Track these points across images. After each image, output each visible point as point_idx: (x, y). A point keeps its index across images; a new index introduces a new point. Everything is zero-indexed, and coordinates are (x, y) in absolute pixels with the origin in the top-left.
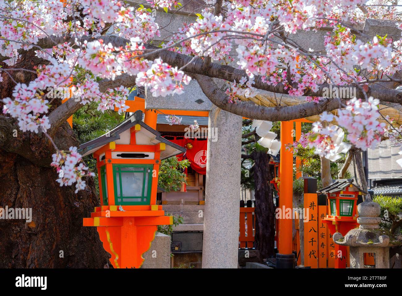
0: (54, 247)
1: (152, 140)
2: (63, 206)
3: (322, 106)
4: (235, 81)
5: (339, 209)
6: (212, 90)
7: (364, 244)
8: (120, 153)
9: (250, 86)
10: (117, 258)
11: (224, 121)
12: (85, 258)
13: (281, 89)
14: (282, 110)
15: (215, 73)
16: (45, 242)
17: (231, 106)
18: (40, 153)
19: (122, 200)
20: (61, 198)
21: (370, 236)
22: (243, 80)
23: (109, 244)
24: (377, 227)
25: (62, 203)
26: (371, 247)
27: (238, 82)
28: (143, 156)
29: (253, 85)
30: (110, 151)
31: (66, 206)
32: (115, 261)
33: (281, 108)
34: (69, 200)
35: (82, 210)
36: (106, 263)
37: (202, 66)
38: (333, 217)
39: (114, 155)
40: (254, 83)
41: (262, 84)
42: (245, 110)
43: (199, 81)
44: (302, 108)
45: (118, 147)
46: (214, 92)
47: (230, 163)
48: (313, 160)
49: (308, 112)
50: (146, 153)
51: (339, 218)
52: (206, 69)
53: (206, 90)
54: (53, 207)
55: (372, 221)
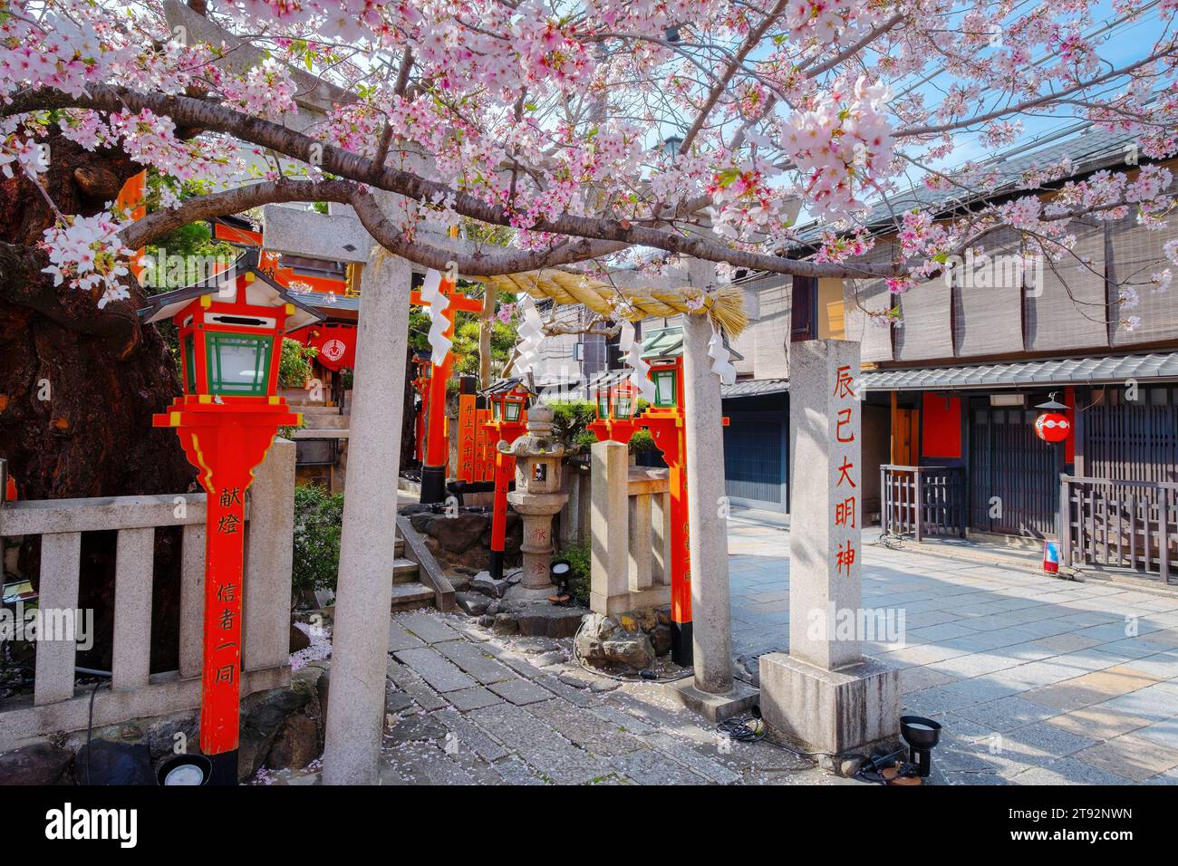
0: (102, 457)
1: (272, 299)
2: (118, 395)
3: (541, 258)
4: (424, 199)
5: (503, 412)
6: (377, 220)
7: (535, 453)
8: (219, 316)
9: (448, 206)
10: (210, 474)
11: (386, 279)
12: (157, 474)
13: (497, 216)
14: (483, 260)
15: (390, 183)
16: (85, 451)
17: (407, 248)
18: (77, 308)
19: (220, 388)
20: (116, 384)
21: (542, 444)
22: (437, 197)
23: (196, 454)
24: (549, 434)
25: (117, 391)
26: (544, 457)
27: (429, 200)
28: (258, 322)
29: (453, 207)
30: (202, 310)
31: (124, 395)
32: (207, 479)
33: (482, 256)
34: (130, 388)
35: (153, 403)
36: (191, 481)
37: (369, 169)
38: (497, 422)
39: (209, 318)
40: (455, 203)
41: (467, 207)
42: (428, 255)
43: (357, 205)
44: (512, 258)
45: (217, 306)
46: (380, 224)
47: (393, 339)
48: (469, 357)
49: (521, 265)
50: (261, 319)
51: (505, 423)
52: (376, 173)
53: (368, 221)
54: (100, 397)
55: (544, 427)
